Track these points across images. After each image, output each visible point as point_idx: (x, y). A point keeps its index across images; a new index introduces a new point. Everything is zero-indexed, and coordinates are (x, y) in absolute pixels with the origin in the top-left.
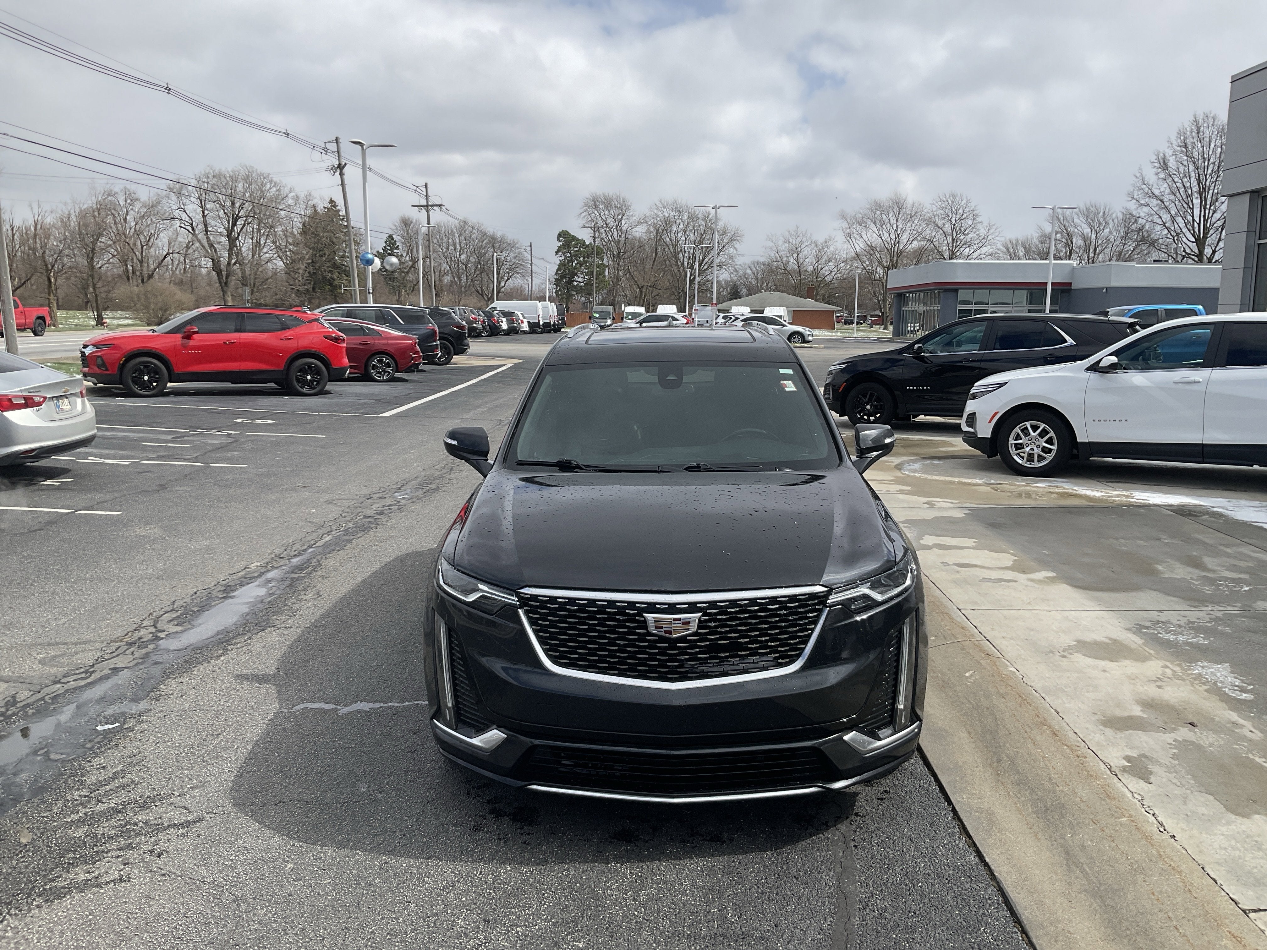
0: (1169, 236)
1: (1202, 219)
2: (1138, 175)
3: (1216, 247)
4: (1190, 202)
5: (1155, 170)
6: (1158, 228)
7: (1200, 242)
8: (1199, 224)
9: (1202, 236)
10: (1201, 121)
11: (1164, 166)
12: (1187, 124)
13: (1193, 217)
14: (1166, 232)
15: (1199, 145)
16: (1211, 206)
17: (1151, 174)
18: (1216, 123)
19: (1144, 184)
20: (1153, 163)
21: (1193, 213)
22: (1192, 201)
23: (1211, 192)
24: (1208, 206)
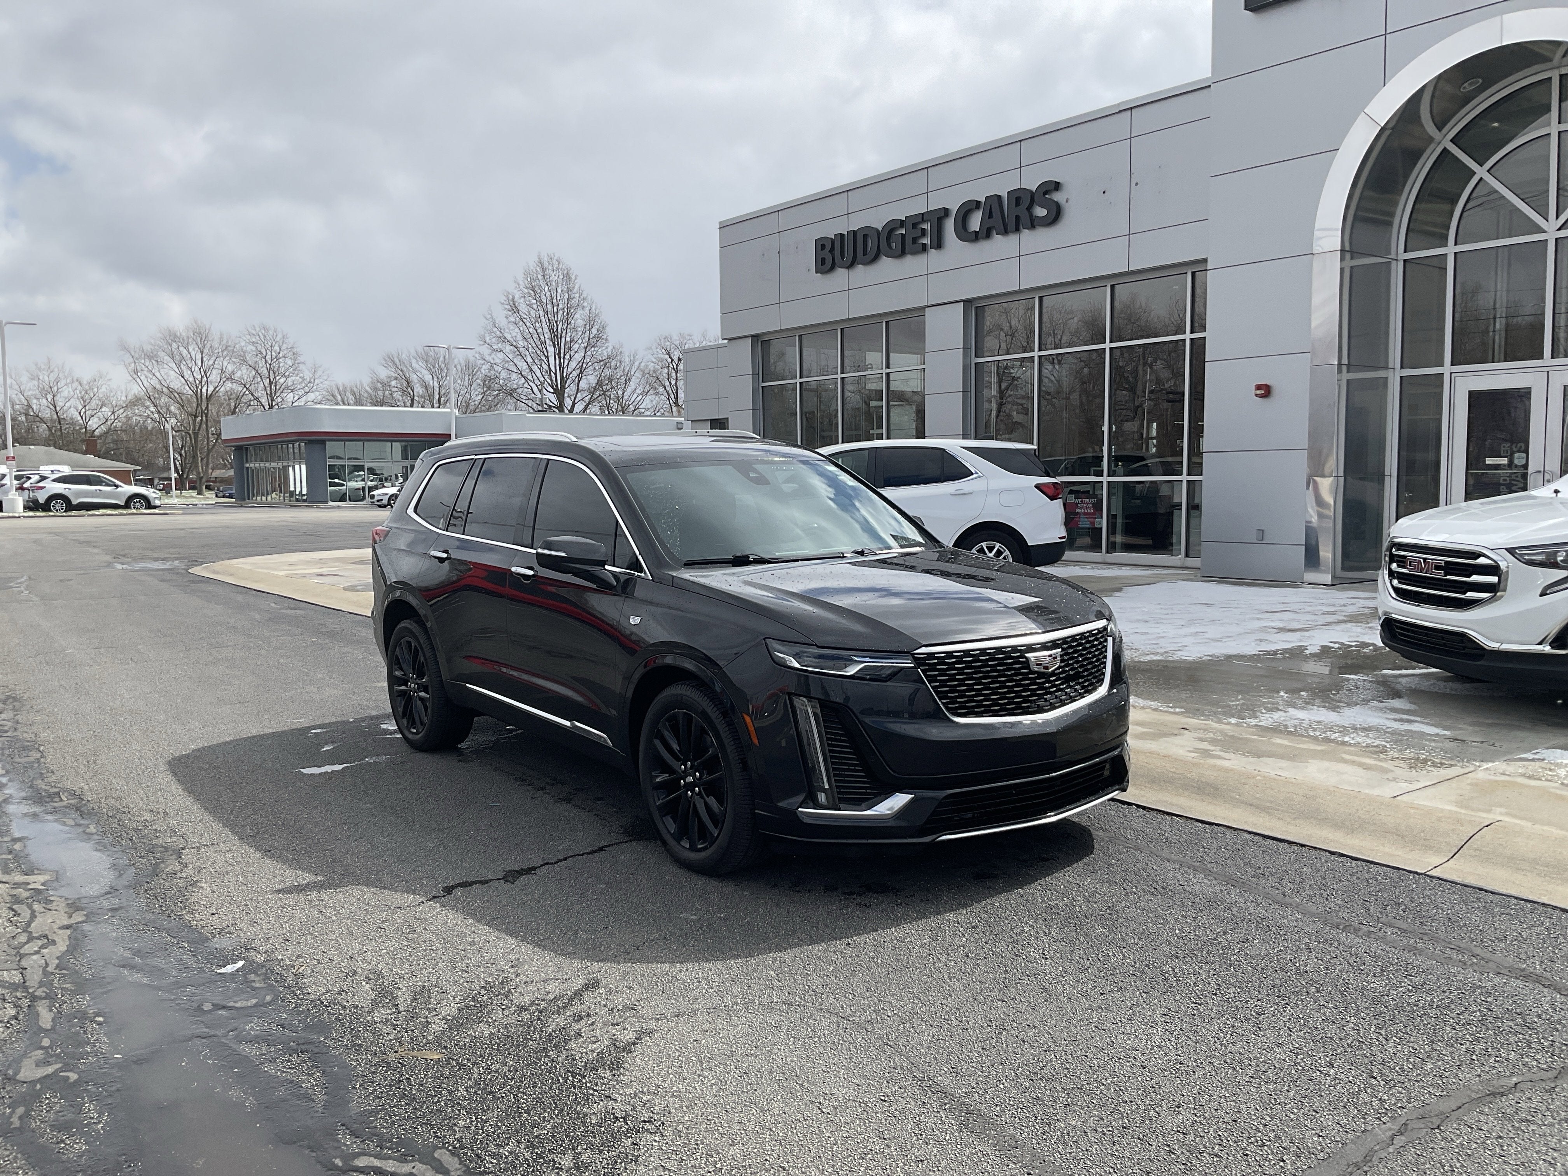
0: (526, 385)
1: (558, 368)
2: (489, 316)
3: (575, 400)
4: (544, 349)
5: (506, 312)
6: (514, 376)
7: (559, 393)
8: (555, 374)
9: (559, 386)
10: (546, 264)
11: (514, 309)
12: (532, 263)
13: (549, 366)
14: (523, 380)
15: (547, 288)
16: (565, 355)
17: (501, 315)
18: (560, 267)
19: (495, 327)
20: (503, 304)
21: (548, 361)
22: (546, 349)
23: (563, 339)
24: (562, 355)
